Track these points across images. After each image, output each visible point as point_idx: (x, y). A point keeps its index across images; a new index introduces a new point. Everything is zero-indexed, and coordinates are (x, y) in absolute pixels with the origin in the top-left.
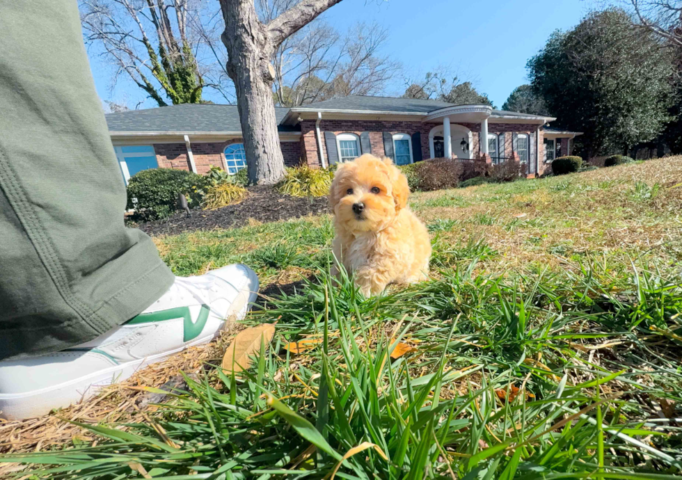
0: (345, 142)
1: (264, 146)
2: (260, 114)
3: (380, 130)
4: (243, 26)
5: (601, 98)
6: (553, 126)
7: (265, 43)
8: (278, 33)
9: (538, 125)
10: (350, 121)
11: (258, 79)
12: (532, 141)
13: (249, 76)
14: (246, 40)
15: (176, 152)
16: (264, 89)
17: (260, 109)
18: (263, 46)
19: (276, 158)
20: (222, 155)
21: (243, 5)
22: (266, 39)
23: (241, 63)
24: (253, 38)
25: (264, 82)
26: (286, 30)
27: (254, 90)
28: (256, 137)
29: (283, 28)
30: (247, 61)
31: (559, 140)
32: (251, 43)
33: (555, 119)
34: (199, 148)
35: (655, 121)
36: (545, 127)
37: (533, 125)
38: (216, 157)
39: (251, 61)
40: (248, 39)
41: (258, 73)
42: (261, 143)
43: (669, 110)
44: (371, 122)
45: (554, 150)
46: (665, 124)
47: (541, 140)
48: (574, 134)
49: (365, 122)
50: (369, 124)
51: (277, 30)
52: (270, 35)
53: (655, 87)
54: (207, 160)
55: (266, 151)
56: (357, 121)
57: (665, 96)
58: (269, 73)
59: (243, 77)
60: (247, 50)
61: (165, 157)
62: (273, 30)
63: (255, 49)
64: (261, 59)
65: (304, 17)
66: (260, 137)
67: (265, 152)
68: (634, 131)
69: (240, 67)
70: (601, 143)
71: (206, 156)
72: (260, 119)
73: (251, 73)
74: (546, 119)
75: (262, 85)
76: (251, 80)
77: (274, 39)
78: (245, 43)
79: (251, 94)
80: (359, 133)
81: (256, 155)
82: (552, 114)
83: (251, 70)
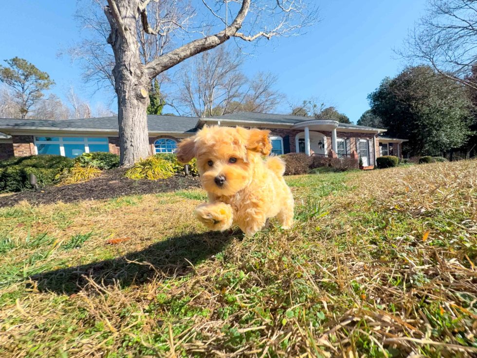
1: (131, 141)
2: (131, 120)
4: (125, 65)
5: (419, 118)
6: (385, 135)
7: (142, 76)
8: (152, 70)
9: (374, 134)
11: (132, 98)
12: (371, 144)
13: (125, 96)
14: (126, 73)
16: (136, 104)
17: (131, 117)
18: (139, 77)
19: (141, 150)
21: (126, 52)
22: (142, 73)
23: (121, 87)
24: (131, 73)
25: (137, 99)
26: (159, 69)
27: (128, 105)
28: (126, 135)
29: (156, 67)
30: (125, 86)
31: (391, 144)
32: (129, 75)
33: (386, 130)
35: (461, 134)
36: (379, 135)
37: (371, 134)
39: (128, 86)
40: (127, 73)
41: (133, 93)
42: (129, 139)
43: (470, 127)
45: (388, 151)
46: (469, 136)
47: (377, 144)
48: (402, 141)
51: (151, 68)
52: (146, 71)
53: (458, 113)
55: (133, 144)
57: (466, 118)
58: (141, 94)
59: (121, 96)
60: (126, 80)
62: (149, 68)
63: (133, 80)
64: (136, 85)
65: (172, 61)
66: (129, 135)
67: (132, 145)
68: (445, 140)
69: (120, 89)
70: (422, 147)
72: (130, 122)
73: (127, 94)
74: (379, 130)
75: (135, 101)
77: (150, 74)
78: (124, 75)
79: (126, 107)
81: (125, 147)
82: (385, 127)
83: (127, 91)
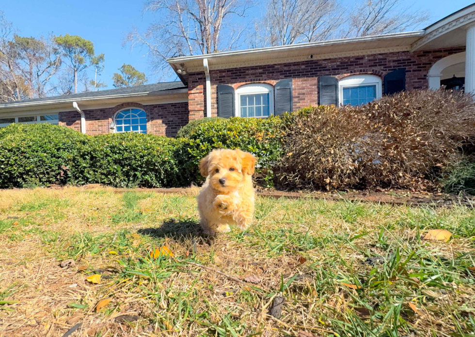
0: (251, 97)
3: (312, 75)
10: (260, 67)
15: (74, 119)
20: (110, 119)
34: (91, 115)
38: (104, 122)
44: (295, 64)
49: (286, 65)
50: (293, 68)
54: (97, 126)
56: (273, 66)
61: (65, 123)
71: (97, 121)
80: (274, 82)
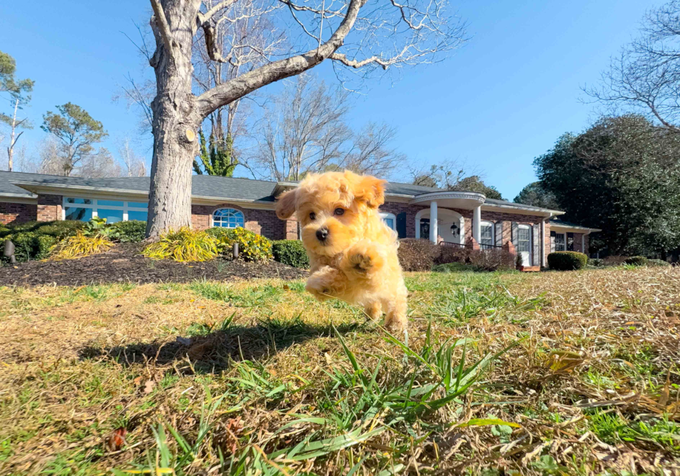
1: (164, 204)
2: (167, 173)
4: (168, 95)
6: (561, 219)
7: (190, 111)
8: (206, 103)
9: (542, 217)
11: (173, 141)
12: (536, 232)
13: (163, 138)
14: (167, 106)
16: (178, 151)
17: (168, 169)
18: (186, 113)
19: (178, 217)
21: (172, 78)
22: (191, 107)
23: (159, 126)
24: (175, 106)
25: (179, 144)
26: (215, 102)
27: (166, 151)
28: (158, 194)
29: (211, 99)
30: (165, 124)
31: (570, 235)
32: (172, 109)
33: (563, 213)
36: (551, 220)
37: (537, 217)
39: (169, 125)
40: (169, 106)
41: (174, 135)
42: (162, 200)
45: (565, 244)
47: (546, 232)
48: (590, 230)
51: (205, 101)
52: (197, 104)
55: (166, 208)
58: (185, 136)
59: (158, 138)
60: (167, 115)
62: (202, 100)
63: (177, 116)
64: (180, 123)
66: (163, 194)
67: (164, 210)
69: (158, 129)
72: (166, 176)
73: (166, 136)
75: (177, 147)
76: (165, 141)
77: (202, 109)
78: (165, 109)
79: (162, 153)
82: (561, 207)
83: (167, 132)
